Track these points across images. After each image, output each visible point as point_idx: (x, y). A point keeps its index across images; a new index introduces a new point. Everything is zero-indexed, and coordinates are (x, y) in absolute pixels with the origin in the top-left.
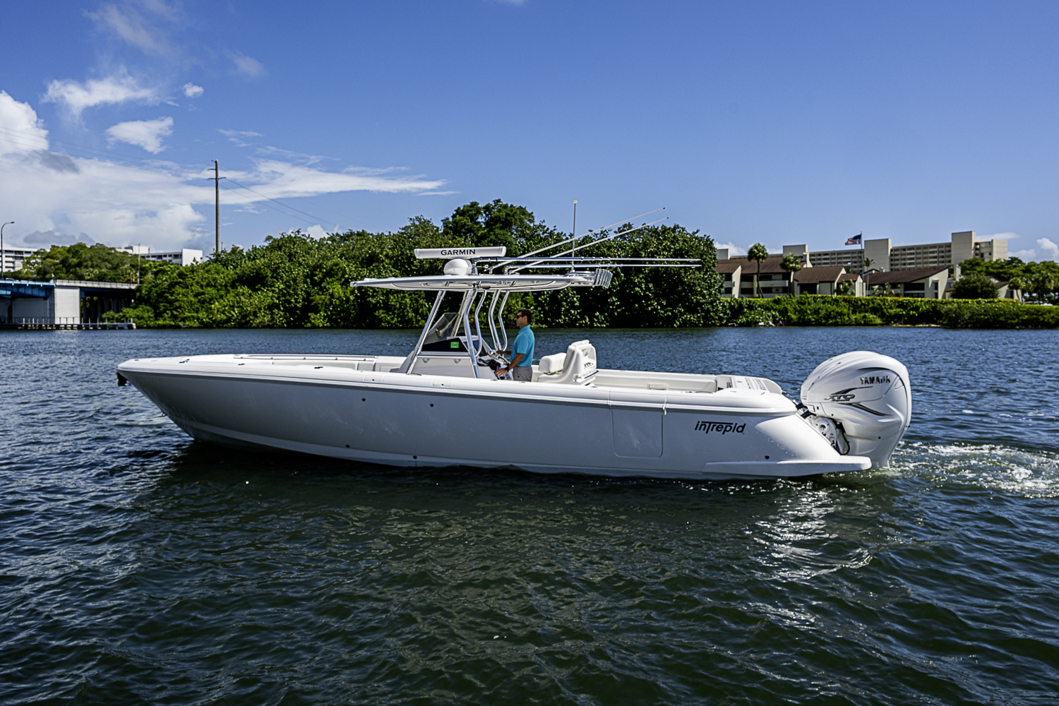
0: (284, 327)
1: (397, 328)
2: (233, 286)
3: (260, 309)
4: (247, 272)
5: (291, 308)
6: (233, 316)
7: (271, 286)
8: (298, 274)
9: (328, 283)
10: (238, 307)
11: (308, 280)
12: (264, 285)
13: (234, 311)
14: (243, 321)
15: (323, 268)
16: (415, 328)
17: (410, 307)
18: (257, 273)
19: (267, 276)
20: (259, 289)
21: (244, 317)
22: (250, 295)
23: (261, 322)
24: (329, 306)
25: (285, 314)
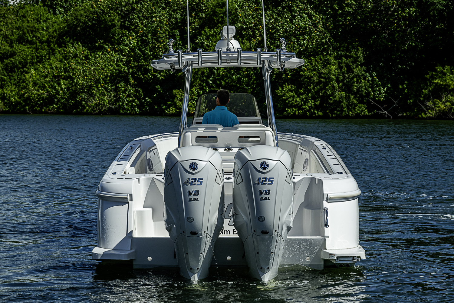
0: (136, 114)
1: (312, 117)
2: (61, 44)
3: (97, 82)
4: (83, 19)
5: (147, 81)
6: (57, 93)
7: (119, 44)
8: (160, 22)
9: (208, 38)
10: (65, 78)
11: (177, 32)
12: (109, 40)
13: (59, 84)
14: (71, 102)
15: (201, 11)
16: (347, 117)
17: (338, 81)
18: (98, 20)
19: (114, 26)
20: (101, 48)
21: (73, 95)
22: (87, 57)
23: (97, 105)
24: (208, 77)
25: (137, 91)
